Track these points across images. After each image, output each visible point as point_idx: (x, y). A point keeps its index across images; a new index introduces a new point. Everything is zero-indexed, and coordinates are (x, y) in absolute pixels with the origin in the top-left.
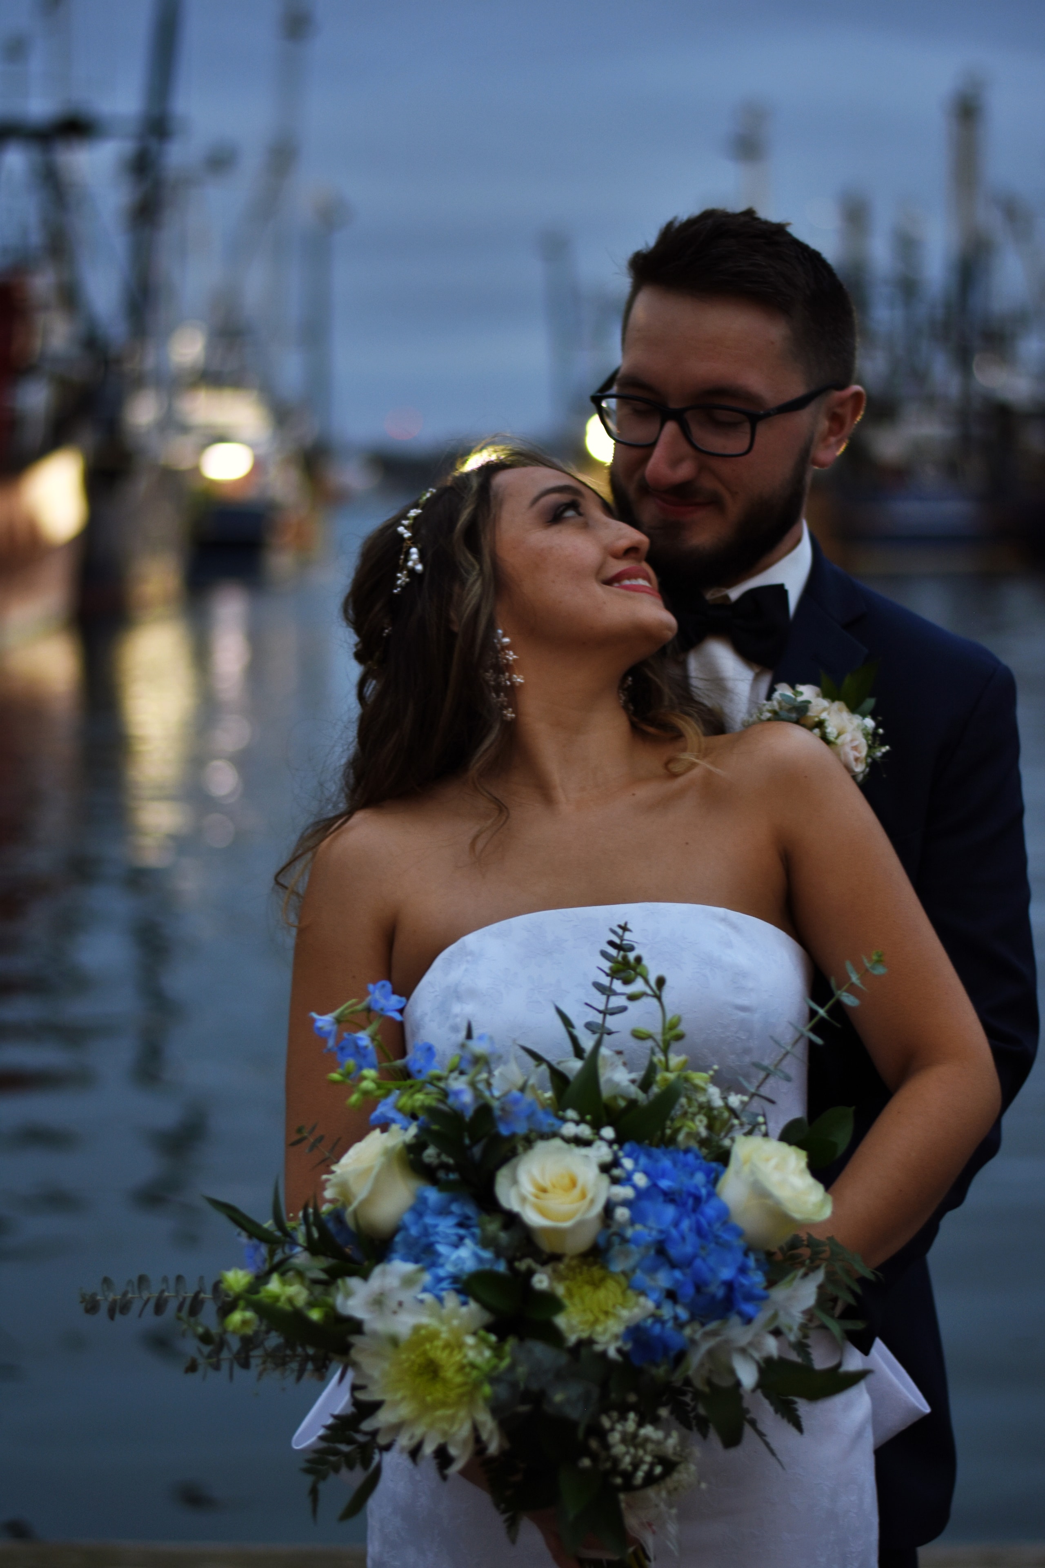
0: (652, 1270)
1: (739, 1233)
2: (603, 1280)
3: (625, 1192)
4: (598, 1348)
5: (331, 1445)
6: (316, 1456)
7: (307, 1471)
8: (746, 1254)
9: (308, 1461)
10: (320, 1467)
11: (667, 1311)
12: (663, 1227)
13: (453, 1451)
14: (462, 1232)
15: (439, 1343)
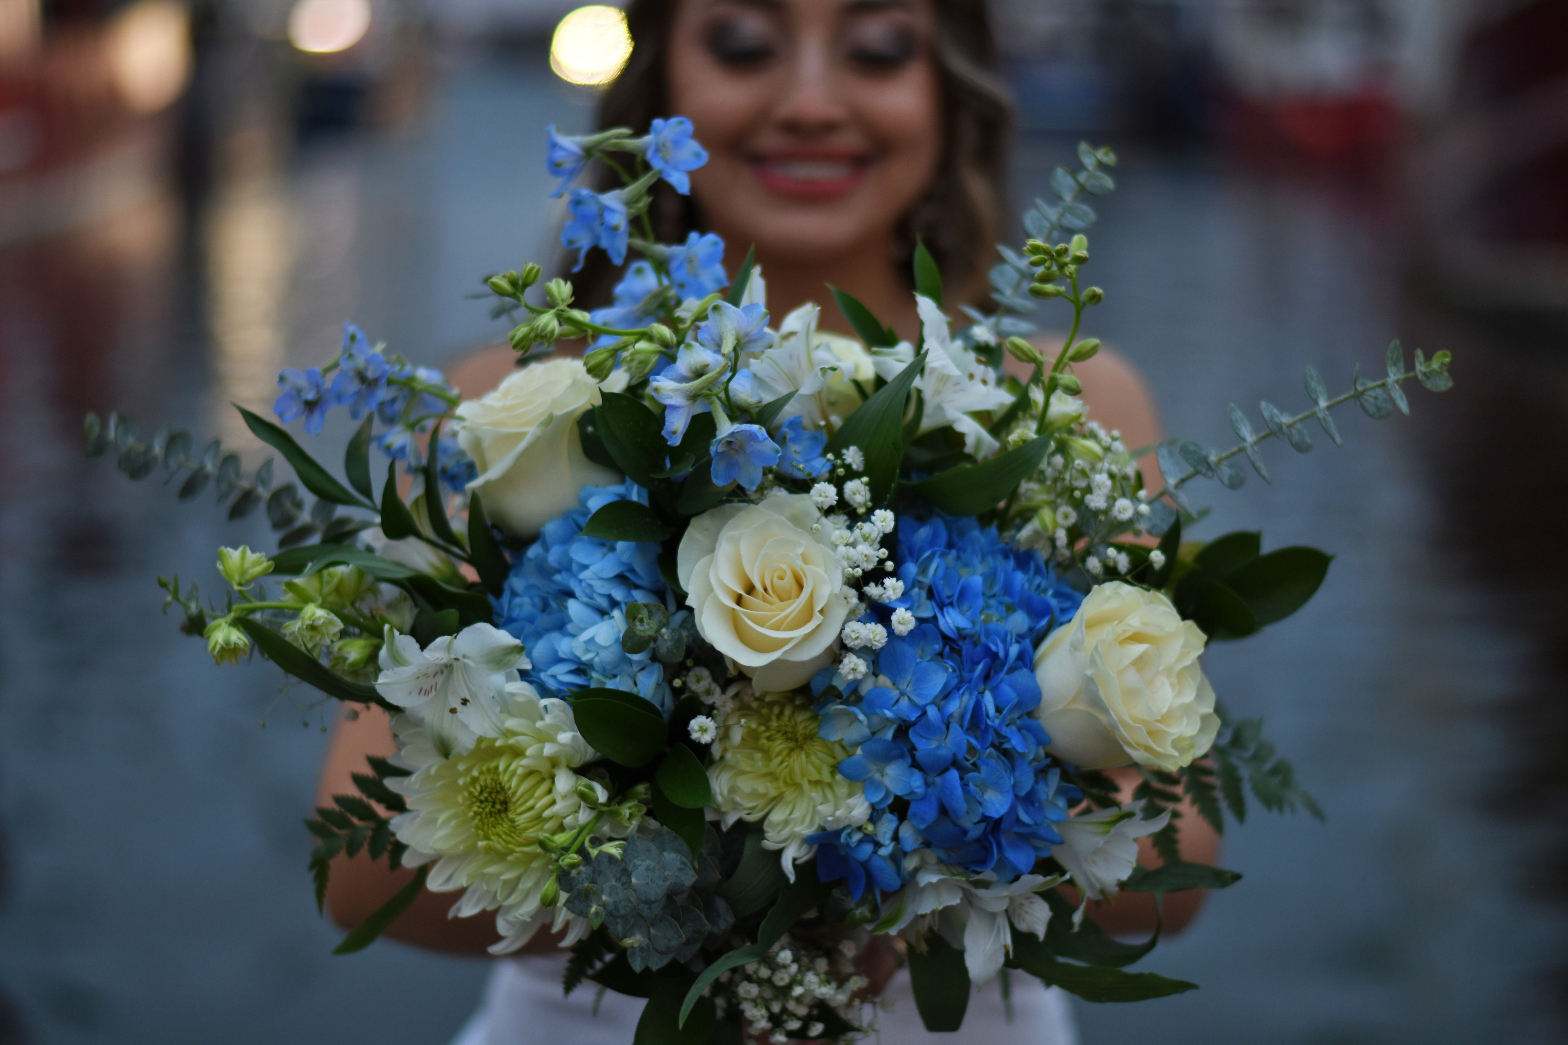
0: (885, 757)
1: (1040, 738)
2: (810, 737)
3: (875, 634)
4: (770, 843)
5: (365, 798)
6: (335, 807)
7: (315, 828)
8: (1041, 773)
9: (323, 812)
10: (335, 829)
11: (886, 828)
12: (921, 702)
13: (502, 926)
14: (618, 594)
15: (521, 765)
